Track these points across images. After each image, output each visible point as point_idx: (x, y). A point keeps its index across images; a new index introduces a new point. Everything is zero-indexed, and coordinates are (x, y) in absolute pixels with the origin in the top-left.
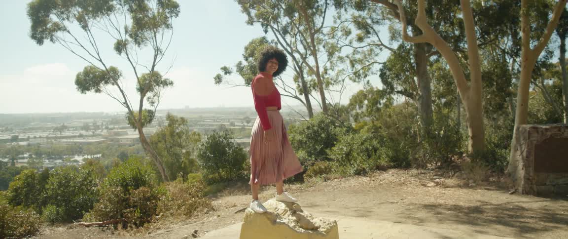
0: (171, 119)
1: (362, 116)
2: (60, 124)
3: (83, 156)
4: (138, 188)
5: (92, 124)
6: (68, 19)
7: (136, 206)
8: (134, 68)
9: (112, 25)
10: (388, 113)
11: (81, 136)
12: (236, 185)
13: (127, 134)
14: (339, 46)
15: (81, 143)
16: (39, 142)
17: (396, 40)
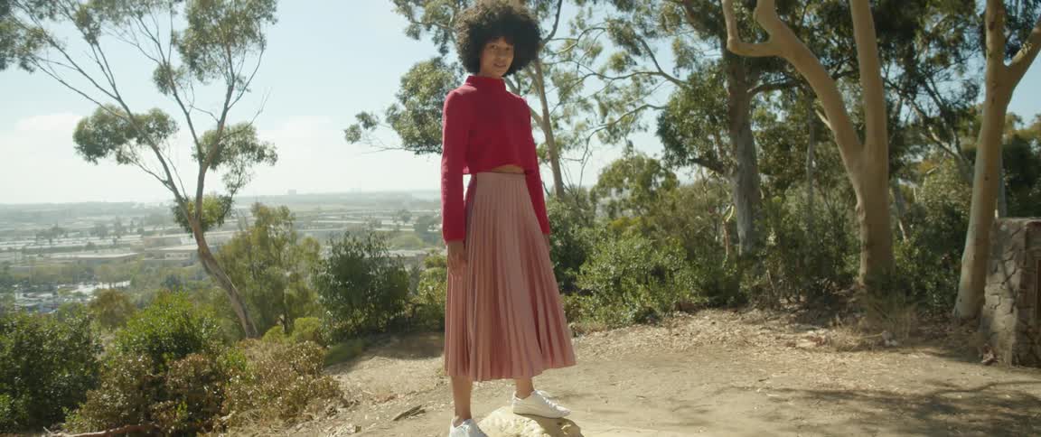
0: (264, 215)
1: (623, 206)
2: (51, 225)
3: (95, 285)
4: (184, 356)
5: (111, 225)
6: (51, 15)
7: (179, 396)
8: (187, 114)
9: (144, 30)
10: (670, 202)
11: (90, 247)
12: (388, 342)
13: (180, 243)
14: (580, 75)
15: (89, 261)
16: (8, 259)
17: (685, 66)
